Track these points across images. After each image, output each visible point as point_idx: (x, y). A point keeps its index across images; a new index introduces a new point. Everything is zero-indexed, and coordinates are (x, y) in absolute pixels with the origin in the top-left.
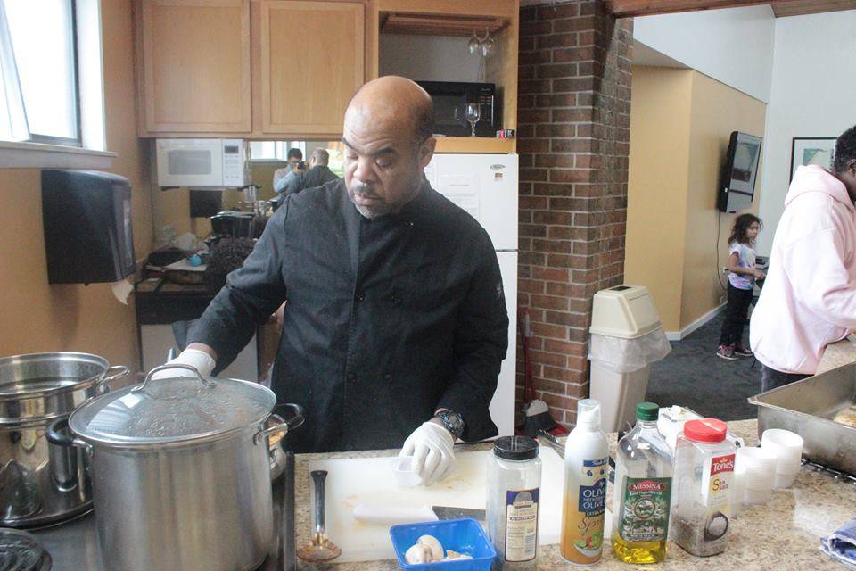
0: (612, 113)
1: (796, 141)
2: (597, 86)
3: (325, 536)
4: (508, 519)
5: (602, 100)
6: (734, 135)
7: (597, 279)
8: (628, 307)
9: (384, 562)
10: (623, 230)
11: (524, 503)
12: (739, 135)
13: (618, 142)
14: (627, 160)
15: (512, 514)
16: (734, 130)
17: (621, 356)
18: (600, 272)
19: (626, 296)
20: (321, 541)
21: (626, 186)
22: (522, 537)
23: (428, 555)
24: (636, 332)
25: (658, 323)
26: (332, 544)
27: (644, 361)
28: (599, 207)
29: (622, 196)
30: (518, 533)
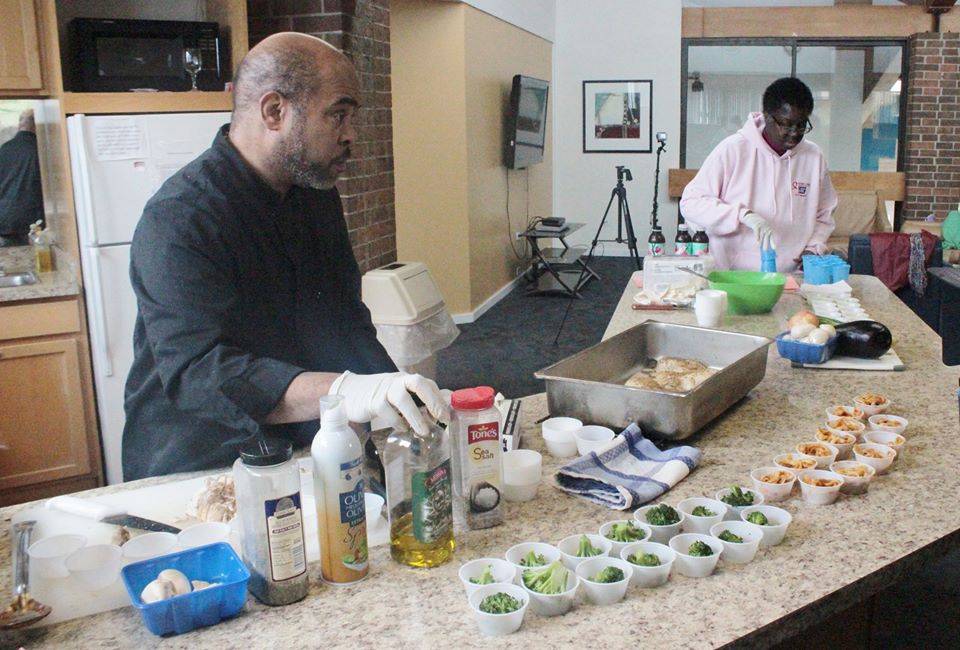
0: (367, 58)
1: (587, 84)
2: (347, 25)
3: (28, 596)
4: (271, 533)
5: (354, 41)
6: (517, 79)
7: (364, 258)
8: (403, 288)
9: (116, 611)
10: (390, 197)
11: (286, 511)
12: (523, 79)
13: (377, 92)
14: (389, 114)
15: (274, 527)
16: (517, 74)
17: (400, 346)
18: (367, 249)
19: (399, 275)
20: (24, 603)
21: (390, 144)
22: (288, 550)
23: (170, 590)
24: (415, 316)
25: (442, 304)
26: (38, 604)
27: (428, 350)
28: (359, 171)
29: (386, 156)
30: (283, 547)
